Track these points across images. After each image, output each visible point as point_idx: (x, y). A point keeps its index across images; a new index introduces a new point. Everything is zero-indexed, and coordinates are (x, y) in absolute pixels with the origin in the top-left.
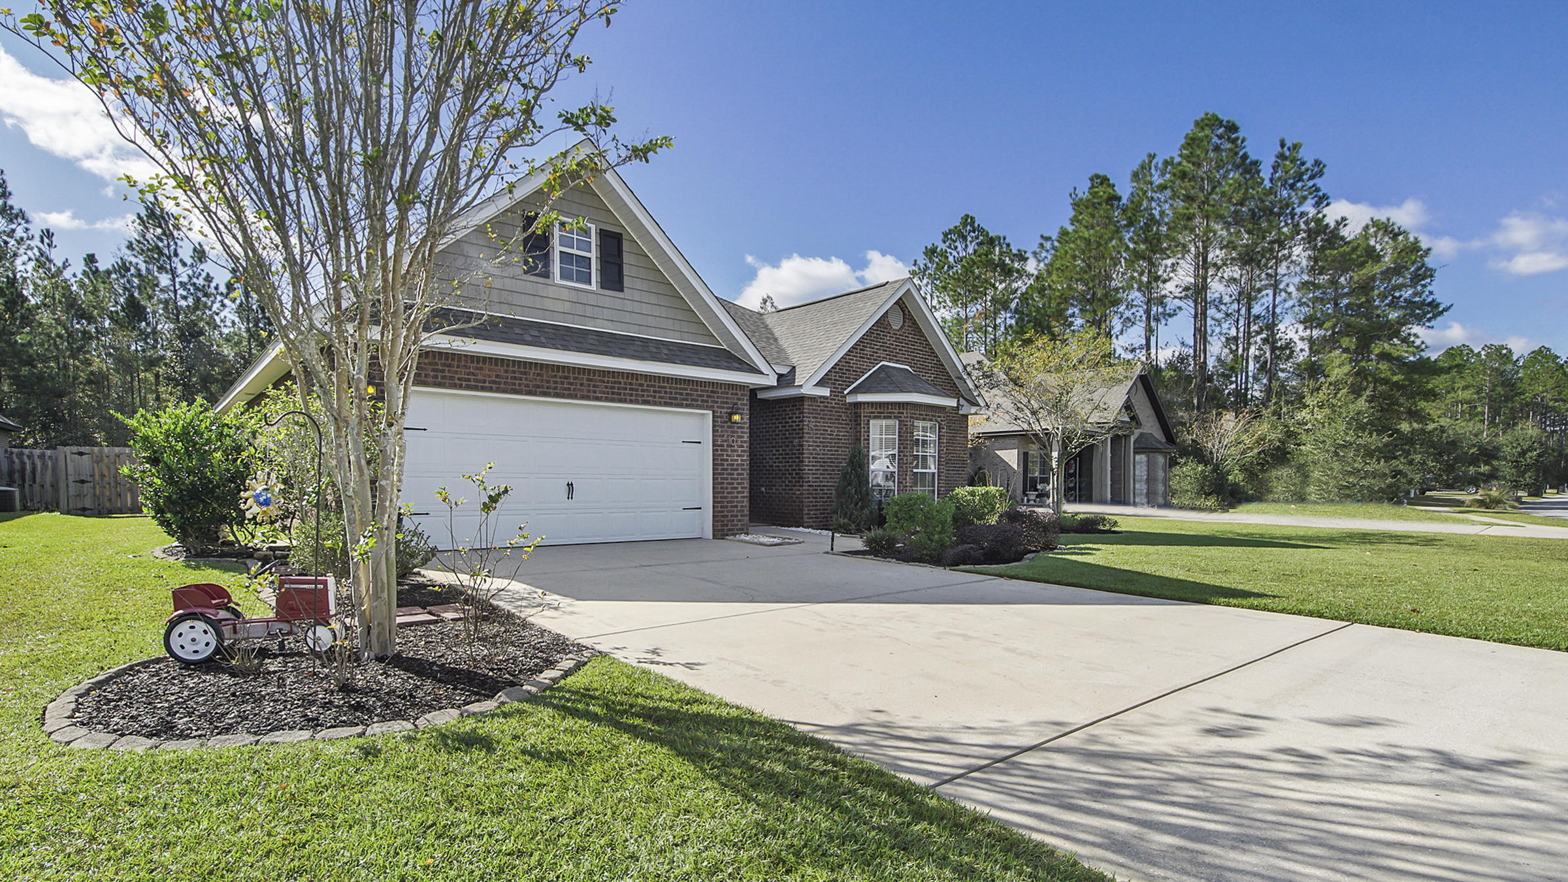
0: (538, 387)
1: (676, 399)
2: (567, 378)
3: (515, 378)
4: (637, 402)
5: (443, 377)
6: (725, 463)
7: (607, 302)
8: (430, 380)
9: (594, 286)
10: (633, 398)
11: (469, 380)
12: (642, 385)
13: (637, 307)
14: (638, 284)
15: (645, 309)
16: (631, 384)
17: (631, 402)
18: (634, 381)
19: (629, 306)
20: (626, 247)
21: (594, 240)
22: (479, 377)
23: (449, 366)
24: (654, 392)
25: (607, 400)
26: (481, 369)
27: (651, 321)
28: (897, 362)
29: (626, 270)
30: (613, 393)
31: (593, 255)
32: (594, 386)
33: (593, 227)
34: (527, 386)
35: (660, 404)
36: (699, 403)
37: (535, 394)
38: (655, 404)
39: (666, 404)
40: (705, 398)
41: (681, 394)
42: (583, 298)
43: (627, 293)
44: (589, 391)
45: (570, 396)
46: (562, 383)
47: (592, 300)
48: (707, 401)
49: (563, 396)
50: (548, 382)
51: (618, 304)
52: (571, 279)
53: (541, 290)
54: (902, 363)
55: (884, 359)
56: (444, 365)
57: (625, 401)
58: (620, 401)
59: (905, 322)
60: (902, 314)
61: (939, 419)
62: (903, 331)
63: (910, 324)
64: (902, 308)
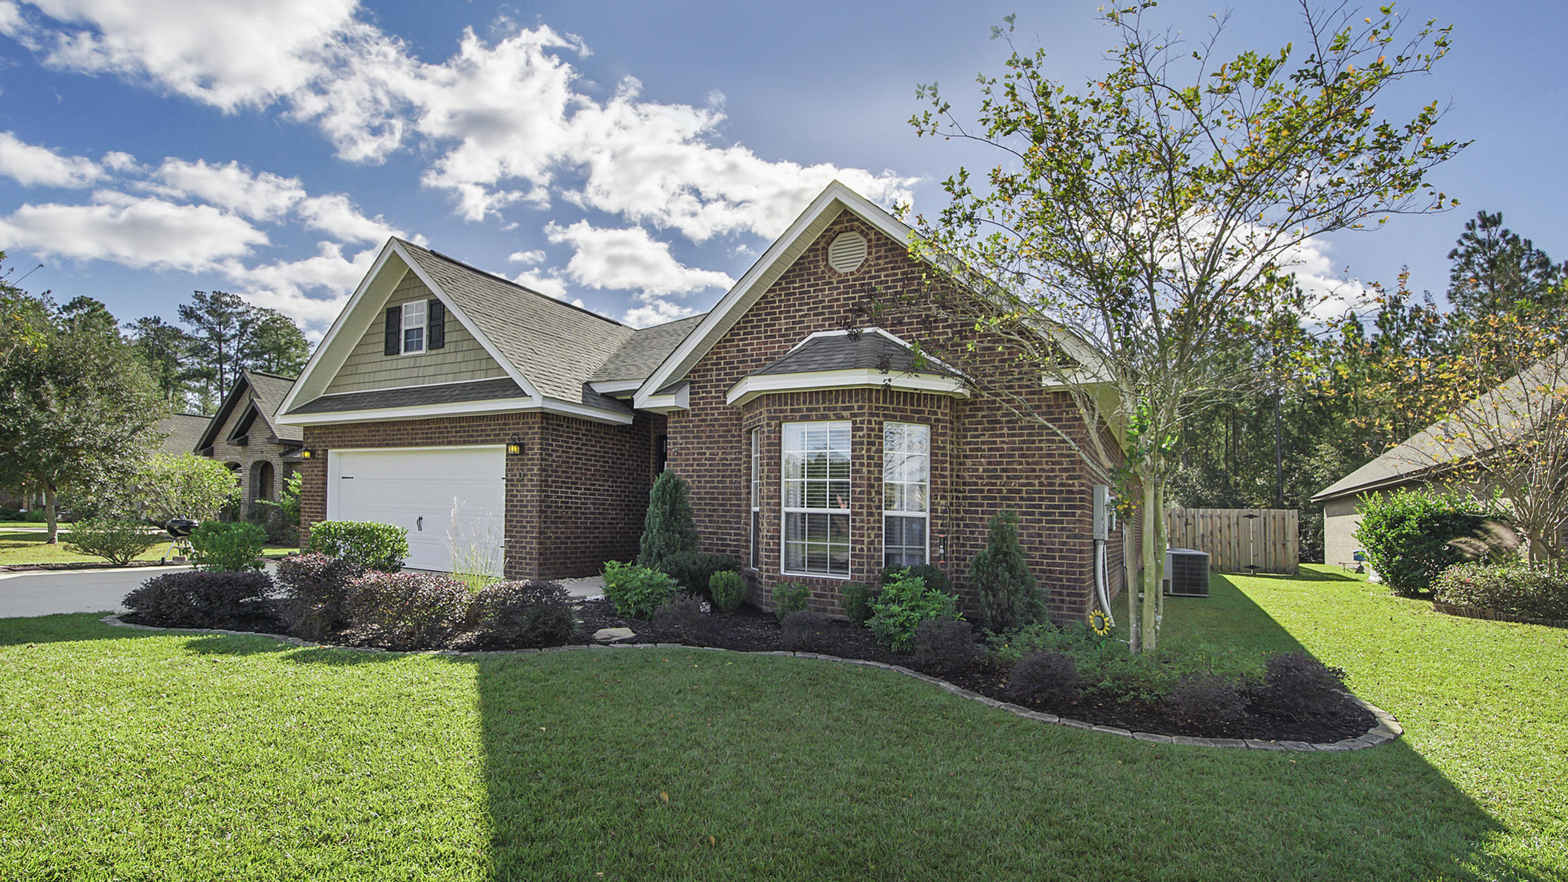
1: (473, 436)
2: (400, 430)
5: (341, 441)
6: (515, 499)
7: (434, 360)
8: (336, 444)
9: (423, 351)
10: (441, 440)
11: (352, 441)
12: (447, 428)
13: (452, 358)
14: (455, 337)
15: (459, 357)
16: (439, 428)
17: (439, 444)
18: (442, 425)
19: (447, 359)
21: (424, 313)
24: (456, 432)
26: (357, 432)
27: (463, 367)
29: (446, 335)
31: (424, 325)
33: (424, 307)
36: (493, 437)
38: (457, 443)
40: (498, 432)
41: (477, 431)
42: (418, 361)
43: (447, 349)
44: (412, 439)
47: (423, 361)
48: (499, 435)
51: (440, 359)
52: (411, 350)
53: (395, 364)
54: (862, 324)
55: (817, 328)
58: (432, 444)
59: (869, 253)
60: (865, 241)
61: (846, 414)
62: (865, 269)
63: (882, 253)
64: (862, 232)
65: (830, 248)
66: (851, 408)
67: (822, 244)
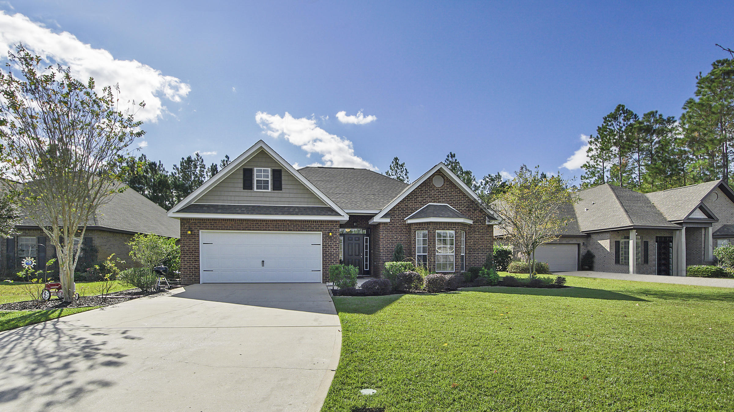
0: (247, 227)
1: (304, 228)
2: (257, 223)
3: (238, 225)
4: (286, 230)
5: (214, 227)
6: (327, 253)
7: (275, 195)
8: (210, 228)
9: (270, 190)
10: (285, 229)
11: (222, 227)
12: (288, 224)
13: (288, 195)
14: (288, 187)
15: (291, 195)
16: (283, 224)
17: (284, 230)
18: (285, 223)
19: (284, 195)
20: (283, 174)
21: (270, 174)
22: (226, 226)
23: (216, 223)
24: (294, 226)
25: (273, 230)
26: (226, 223)
27: (294, 200)
28: (439, 202)
29: (283, 182)
30: (276, 228)
31: (270, 179)
32: (268, 226)
33: (270, 169)
34: (243, 227)
35: (296, 231)
36: (315, 229)
37: (246, 230)
38: (294, 231)
39: (299, 230)
40: (317, 227)
41: (306, 226)
42: (266, 195)
43: (283, 191)
44: (266, 228)
45: (259, 230)
46: (256, 225)
47: (269, 195)
48: (318, 228)
49: (256, 230)
50: (250, 225)
51: (280, 195)
52: (261, 189)
53: (249, 194)
54: (443, 202)
55: (430, 202)
56: (214, 223)
57: (281, 230)
58: (279, 230)
59: (444, 183)
60: (443, 179)
61: (454, 229)
62: (443, 187)
63: (448, 183)
64: (442, 177)
65: (433, 179)
66: (455, 227)
67: (432, 177)
